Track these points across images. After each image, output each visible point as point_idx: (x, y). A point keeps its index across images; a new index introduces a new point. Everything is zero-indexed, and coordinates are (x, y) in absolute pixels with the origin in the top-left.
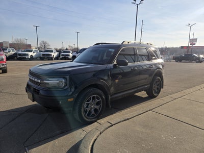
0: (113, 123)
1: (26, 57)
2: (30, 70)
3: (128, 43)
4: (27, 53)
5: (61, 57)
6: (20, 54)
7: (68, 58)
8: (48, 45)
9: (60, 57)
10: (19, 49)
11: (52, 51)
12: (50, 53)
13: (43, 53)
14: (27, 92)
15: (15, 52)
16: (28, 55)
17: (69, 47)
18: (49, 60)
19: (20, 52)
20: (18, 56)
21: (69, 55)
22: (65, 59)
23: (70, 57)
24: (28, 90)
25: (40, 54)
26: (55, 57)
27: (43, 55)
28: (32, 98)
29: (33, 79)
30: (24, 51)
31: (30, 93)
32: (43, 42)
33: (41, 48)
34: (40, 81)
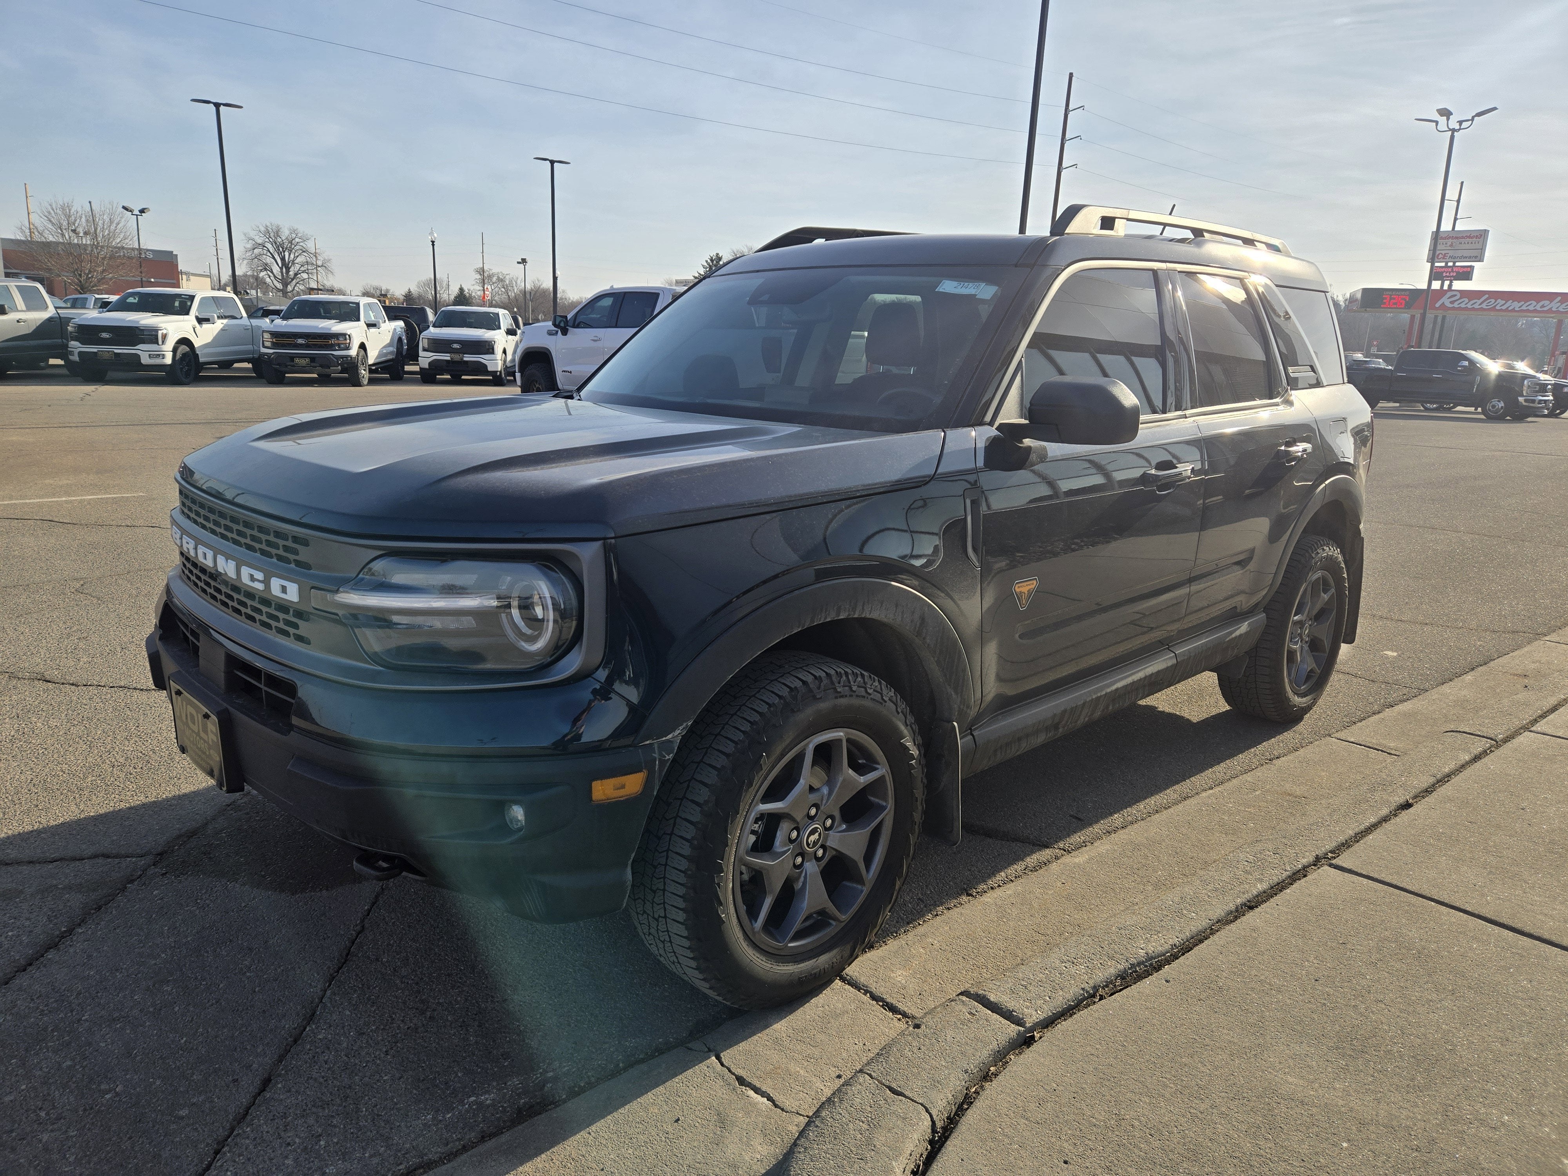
0: (1033, 1016)
1: (144, 352)
2: (186, 473)
3: (1108, 223)
4: (146, 319)
5: (426, 358)
6: (89, 333)
7: (481, 368)
8: (315, 265)
9: (413, 356)
10: (83, 289)
11: (350, 312)
12: (336, 327)
13: (280, 324)
14: (160, 683)
15: (50, 312)
16: (151, 336)
17: (484, 277)
18: (325, 380)
19: (91, 315)
20: (75, 346)
21: (487, 347)
22: (456, 381)
23: (496, 363)
24: (169, 666)
25: (253, 334)
26: (372, 357)
27: (281, 338)
28: (216, 757)
29: (227, 567)
30: (122, 306)
31: (194, 707)
32: (273, 234)
33: (260, 283)
34: (292, 594)
